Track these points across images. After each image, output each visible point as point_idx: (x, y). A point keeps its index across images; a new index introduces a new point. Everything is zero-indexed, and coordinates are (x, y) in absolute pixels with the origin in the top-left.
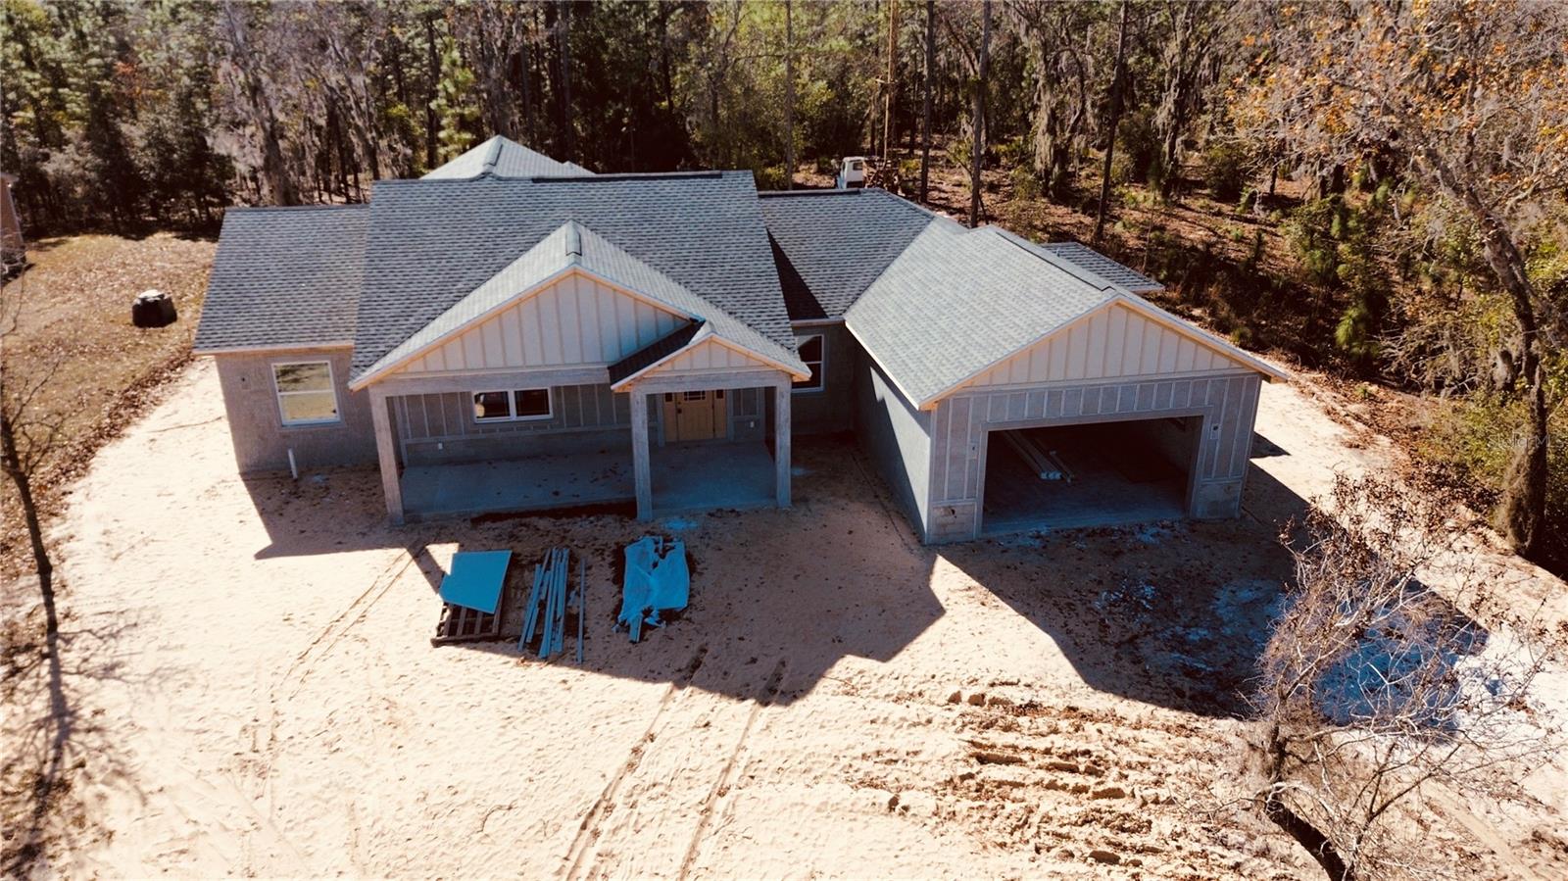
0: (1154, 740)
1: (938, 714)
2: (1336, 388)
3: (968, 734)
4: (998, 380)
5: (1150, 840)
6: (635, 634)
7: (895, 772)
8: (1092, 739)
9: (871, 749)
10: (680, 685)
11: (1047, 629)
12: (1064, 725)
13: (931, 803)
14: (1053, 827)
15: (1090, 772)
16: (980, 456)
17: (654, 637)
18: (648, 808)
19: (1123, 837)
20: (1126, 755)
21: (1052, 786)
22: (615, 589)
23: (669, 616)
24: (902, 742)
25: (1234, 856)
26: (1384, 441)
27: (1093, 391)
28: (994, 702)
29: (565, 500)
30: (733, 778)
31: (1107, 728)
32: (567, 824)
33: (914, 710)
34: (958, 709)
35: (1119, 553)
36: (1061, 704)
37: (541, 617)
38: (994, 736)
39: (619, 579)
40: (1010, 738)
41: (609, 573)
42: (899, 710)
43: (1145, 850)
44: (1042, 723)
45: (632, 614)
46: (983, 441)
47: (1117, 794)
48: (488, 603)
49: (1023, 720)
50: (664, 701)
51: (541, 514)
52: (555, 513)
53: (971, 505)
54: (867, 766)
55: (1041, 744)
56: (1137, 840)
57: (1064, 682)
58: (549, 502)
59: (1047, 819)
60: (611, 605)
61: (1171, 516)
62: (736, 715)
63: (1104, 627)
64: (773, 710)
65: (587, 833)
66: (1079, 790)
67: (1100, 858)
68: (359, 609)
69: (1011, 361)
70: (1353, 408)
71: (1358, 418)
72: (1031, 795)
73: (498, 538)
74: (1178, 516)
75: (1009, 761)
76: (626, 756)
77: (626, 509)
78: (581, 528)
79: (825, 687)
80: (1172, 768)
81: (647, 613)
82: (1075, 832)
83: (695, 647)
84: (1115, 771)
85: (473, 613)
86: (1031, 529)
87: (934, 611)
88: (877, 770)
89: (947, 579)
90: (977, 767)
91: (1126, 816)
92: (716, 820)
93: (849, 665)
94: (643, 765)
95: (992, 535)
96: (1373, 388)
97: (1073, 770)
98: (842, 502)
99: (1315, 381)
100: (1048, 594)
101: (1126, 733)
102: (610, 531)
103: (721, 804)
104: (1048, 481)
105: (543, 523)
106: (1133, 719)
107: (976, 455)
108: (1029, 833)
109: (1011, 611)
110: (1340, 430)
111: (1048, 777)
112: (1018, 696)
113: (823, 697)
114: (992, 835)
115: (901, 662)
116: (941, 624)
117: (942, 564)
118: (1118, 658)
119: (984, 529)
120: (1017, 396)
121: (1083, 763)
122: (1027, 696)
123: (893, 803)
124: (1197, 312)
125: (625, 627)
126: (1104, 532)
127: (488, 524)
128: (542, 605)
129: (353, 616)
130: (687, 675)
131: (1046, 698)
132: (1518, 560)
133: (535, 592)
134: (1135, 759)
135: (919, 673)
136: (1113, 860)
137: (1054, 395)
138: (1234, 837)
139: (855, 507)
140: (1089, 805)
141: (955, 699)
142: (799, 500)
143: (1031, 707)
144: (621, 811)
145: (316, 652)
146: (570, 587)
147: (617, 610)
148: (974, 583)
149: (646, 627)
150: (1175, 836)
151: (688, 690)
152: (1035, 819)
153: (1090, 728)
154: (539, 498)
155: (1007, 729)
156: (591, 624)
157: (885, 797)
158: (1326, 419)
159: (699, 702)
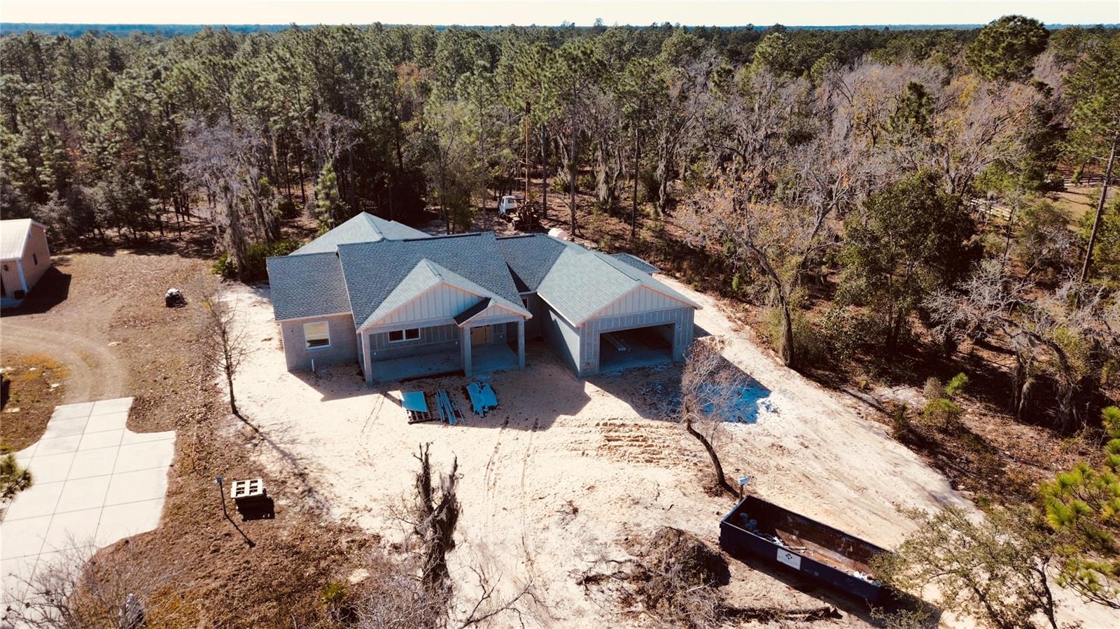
0: (663, 431)
1: (593, 430)
2: (733, 307)
3: (603, 434)
4: (602, 315)
5: (662, 456)
6: (482, 415)
7: (582, 446)
8: (643, 432)
9: (573, 441)
10: (504, 428)
11: (626, 401)
12: (634, 429)
13: (595, 453)
14: (633, 455)
15: (643, 441)
16: (598, 342)
17: (489, 415)
18: (505, 462)
19: (654, 456)
20: (654, 436)
21: (631, 445)
22: (468, 401)
23: (492, 408)
24: (583, 438)
25: (687, 457)
26: (748, 328)
27: (635, 317)
28: (610, 424)
29: (434, 371)
30: (530, 452)
31: (647, 429)
32: (482, 468)
33: (585, 429)
34: (599, 428)
35: (648, 376)
36: (633, 423)
37: (445, 413)
38: (612, 434)
39: (468, 397)
40: (617, 434)
41: (463, 396)
42: (580, 429)
43: (660, 459)
44: (627, 429)
45: (478, 407)
46: (598, 337)
47: (651, 446)
48: (424, 409)
49: (621, 429)
50: (500, 433)
51: (427, 377)
52: (433, 377)
53: (595, 361)
54: (573, 445)
55: (627, 435)
56: (658, 456)
57: (633, 417)
58: (428, 373)
59: (631, 453)
60: (469, 406)
61: (667, 360)
62: (527, 436)
63: (645, 400)
64: (539, 433)
65: (489, 470)
66: (640, 446)
67: (647, 461)
68: (374, 415)
69: (606, 308)
70: (738, 315)
71: (740, 319)
72: (625, 448)
73: (414, 387)
74: (669, 361)
75: (617, 440)
76: (494, 450)
77: (461, 373)
78: (445, 381)
79: (555, 424)
80: (668, 438)
81: (484, 408)
82: (639, 456)
83: (505, 417)
84: (651, 440)
85: (419, 413)
86: (617, 369)
87: (587, 399)
88: (576, 446)
89: (590, 388)
90: (607, 442)
91: (654, 450)
92: (529, 463)
93: (562, 417)
94: (500, 452)
95: (603, 372)
96: (747, 306)
97: (638, 441)
98: (544, 365)
99: (725, 304)
100: (625, 390)
101: (653, 430)
102: (457, 382)
103: (528, 459)
104: (621, 351)
105: (430, 381)
106: (656, 426)
107: (596, 342)
108: (625, 458)
109: (613, 397)
110: (732, 324)
111: (630, 443)
112: (618, 422)
113: (555, 428)
114: (615, 459)
115: (579, 416)
116: (590, 403)
117: (587, 383)
118: (650, 409)
119: (600, 370)
120: (609, 320)
121: (640, 439)
122: (621, 422)
123: (583, 453)
124: (678, 275)
125: (477, 413)
126: (643, 368)
127: (407, 383)
128: (443, 408)
129: (373, 417)
130: (505, 425)
131: (626, 422)
132: (786, 368)
133: (439, 405)
134: (657, 436)
135: (585, 418)
136: (652, 462)
137: (622, 319)
138: (686, 453)
139: (549, 366)
140: (642, 449)
141: (598, 425)
142: (528, 365)
143: (623, 425)
144: (497, 464)
145: (366, 429)
146: (451, 402)
147: (472, 408)
148: (599, 389)
149: (485, 412)
150: (669, 454)
151: (507, 429)
152: (627, 454)
153: (642, 429)
154: (423, 371)
155: (616, 431)
156: (464, 413)
157: (581, 452)
158: (727, 320)
159: (511, 433)
